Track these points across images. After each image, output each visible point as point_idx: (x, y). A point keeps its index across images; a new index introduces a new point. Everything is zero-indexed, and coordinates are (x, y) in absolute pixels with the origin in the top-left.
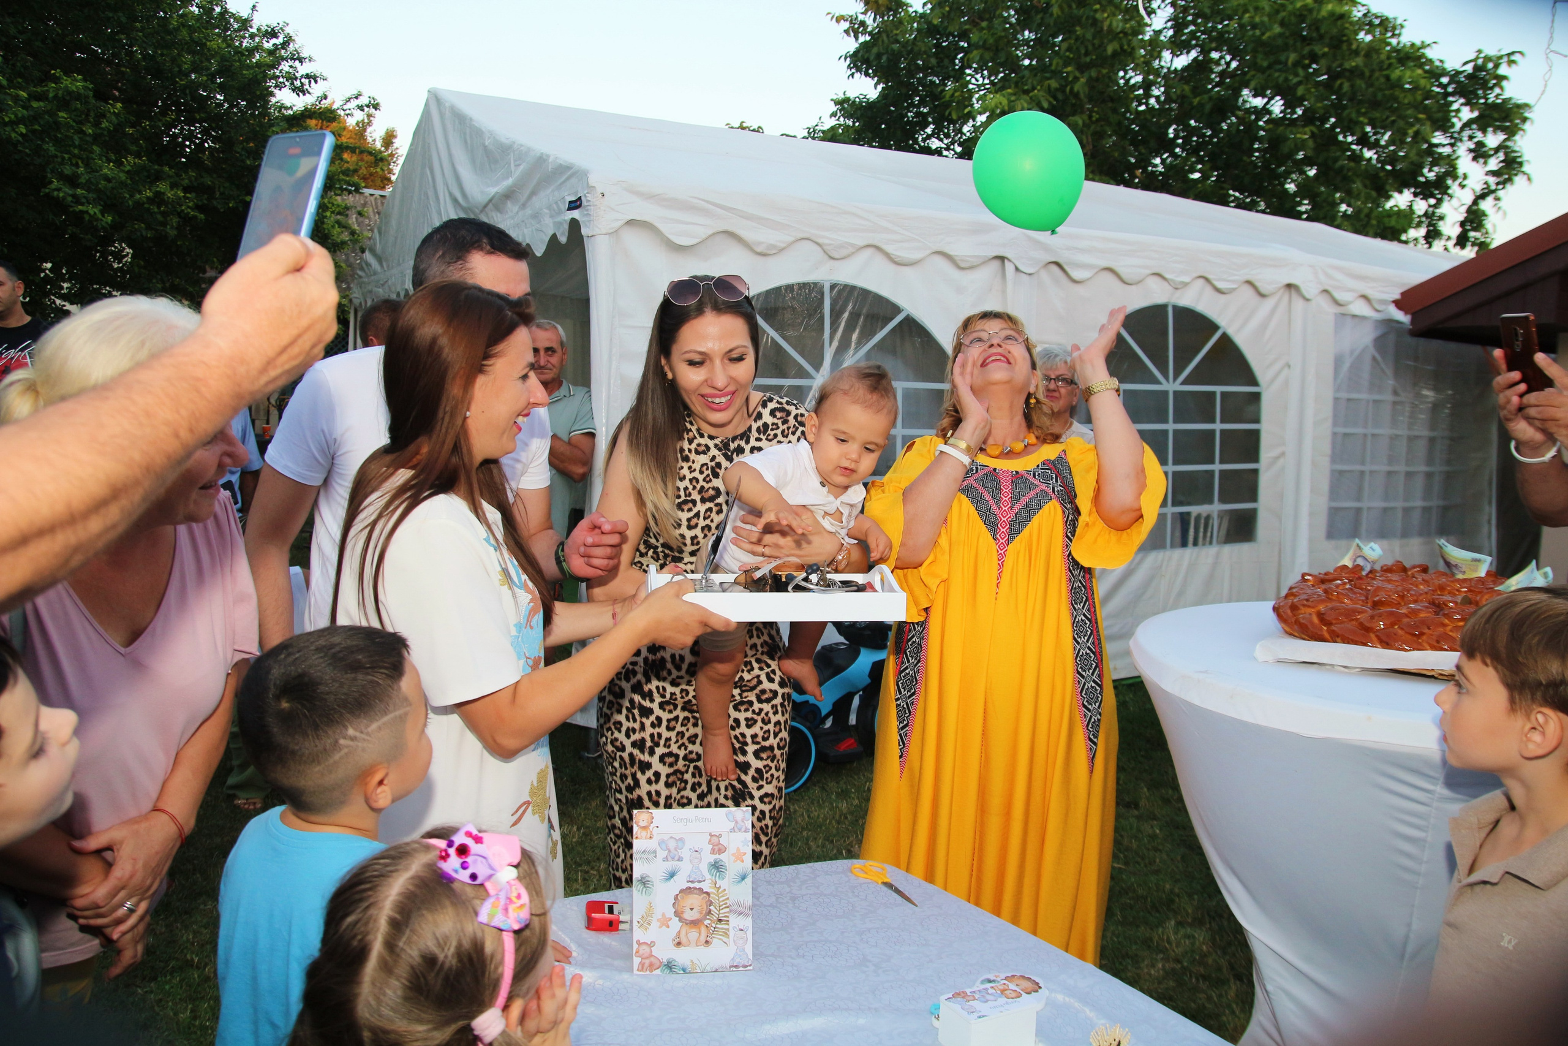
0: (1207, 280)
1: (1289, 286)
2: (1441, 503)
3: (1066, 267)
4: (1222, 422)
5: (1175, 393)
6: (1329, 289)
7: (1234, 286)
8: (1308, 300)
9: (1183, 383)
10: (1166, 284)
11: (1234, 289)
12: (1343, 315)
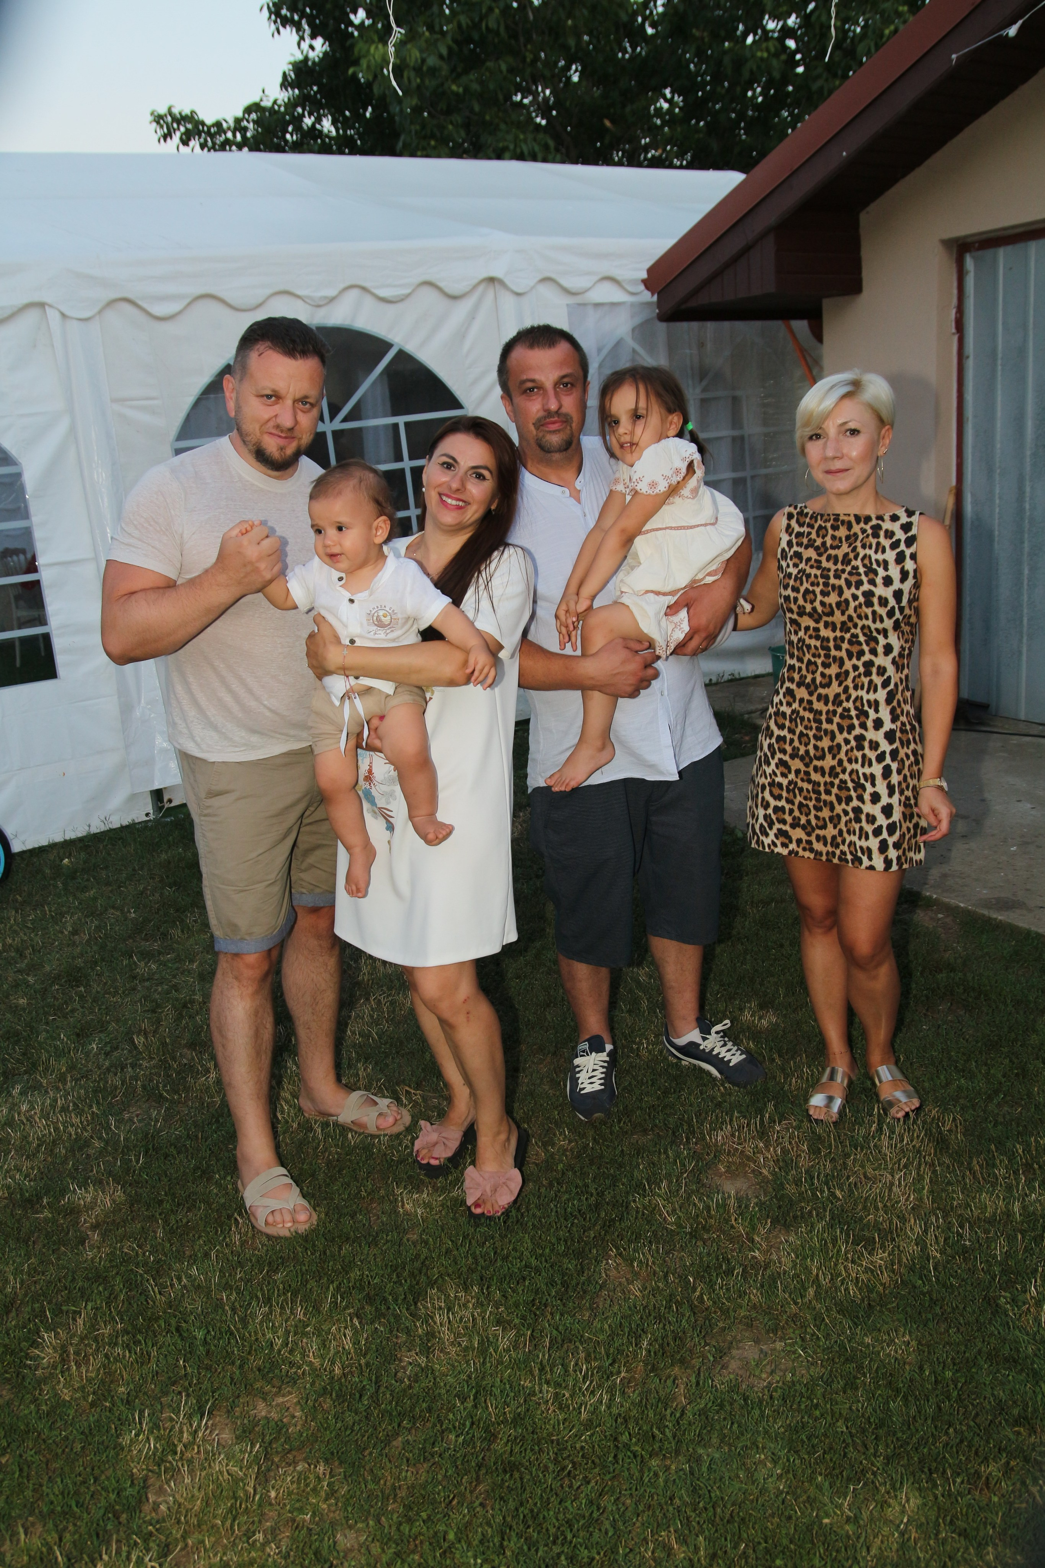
0: (364, 289)
1: (492, 280)
2: (759, 513)
3: (140, 303)
4: (411, 458)
5: (336, 434)
6: (553, 276)
7: (407, 291)
8: (518, 294)
9: (345, 420)
10: (299, 302)
11: (408, 296)
12: (584, 305)
